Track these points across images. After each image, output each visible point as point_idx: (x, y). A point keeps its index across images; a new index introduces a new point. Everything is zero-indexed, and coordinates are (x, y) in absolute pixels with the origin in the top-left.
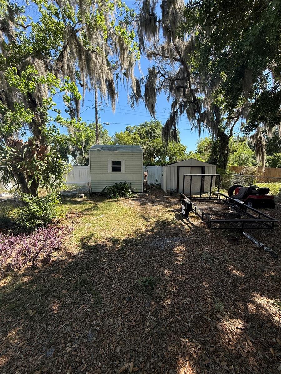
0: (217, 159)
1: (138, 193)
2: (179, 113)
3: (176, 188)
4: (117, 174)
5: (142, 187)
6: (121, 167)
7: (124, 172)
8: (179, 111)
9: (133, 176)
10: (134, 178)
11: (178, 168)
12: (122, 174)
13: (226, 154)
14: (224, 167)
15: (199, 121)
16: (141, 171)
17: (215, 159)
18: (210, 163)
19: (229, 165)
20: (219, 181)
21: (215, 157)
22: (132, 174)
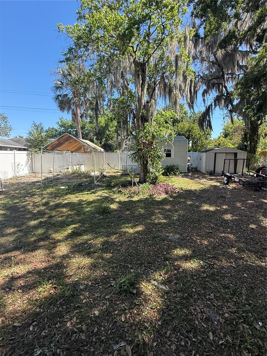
0: (247, 145)
1: (184, 173)
2: (213, 107)
3: (213, 169)
4: (168, 159)
5: (187, 169)
6: (171, 154)
7: (173, 157)
8: (213, 104)
9: (180, 160)
10: (181, 162)
11: (216, 154)
12: (172, 159)
13: (256, 141)
14: (253, 152)
15: (231, 111)
16: (186, 156)
17: (246, 145)
18: (240, 149)
19: (259, 150)
20: (249, 165)
21: (245, 143)
22: (180, 159)
